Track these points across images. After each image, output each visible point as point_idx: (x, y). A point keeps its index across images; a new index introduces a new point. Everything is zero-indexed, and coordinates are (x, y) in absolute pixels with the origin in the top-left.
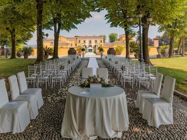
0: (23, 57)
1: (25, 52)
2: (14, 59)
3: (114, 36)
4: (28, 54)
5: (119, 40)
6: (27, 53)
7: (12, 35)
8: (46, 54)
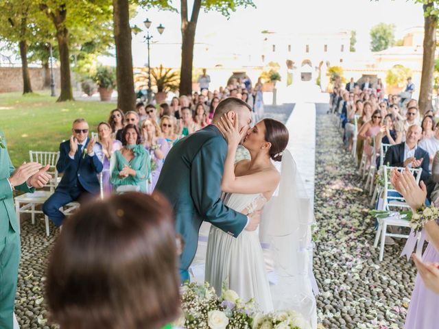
0: (97, 95)
1: (102, 81)
2: (68, 103)
3: (388, 31)
4: (110, 86)
5: (402, 44)
6: (108, 83)
7: (57, 28)
8: (160, 89)
